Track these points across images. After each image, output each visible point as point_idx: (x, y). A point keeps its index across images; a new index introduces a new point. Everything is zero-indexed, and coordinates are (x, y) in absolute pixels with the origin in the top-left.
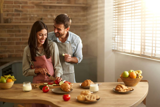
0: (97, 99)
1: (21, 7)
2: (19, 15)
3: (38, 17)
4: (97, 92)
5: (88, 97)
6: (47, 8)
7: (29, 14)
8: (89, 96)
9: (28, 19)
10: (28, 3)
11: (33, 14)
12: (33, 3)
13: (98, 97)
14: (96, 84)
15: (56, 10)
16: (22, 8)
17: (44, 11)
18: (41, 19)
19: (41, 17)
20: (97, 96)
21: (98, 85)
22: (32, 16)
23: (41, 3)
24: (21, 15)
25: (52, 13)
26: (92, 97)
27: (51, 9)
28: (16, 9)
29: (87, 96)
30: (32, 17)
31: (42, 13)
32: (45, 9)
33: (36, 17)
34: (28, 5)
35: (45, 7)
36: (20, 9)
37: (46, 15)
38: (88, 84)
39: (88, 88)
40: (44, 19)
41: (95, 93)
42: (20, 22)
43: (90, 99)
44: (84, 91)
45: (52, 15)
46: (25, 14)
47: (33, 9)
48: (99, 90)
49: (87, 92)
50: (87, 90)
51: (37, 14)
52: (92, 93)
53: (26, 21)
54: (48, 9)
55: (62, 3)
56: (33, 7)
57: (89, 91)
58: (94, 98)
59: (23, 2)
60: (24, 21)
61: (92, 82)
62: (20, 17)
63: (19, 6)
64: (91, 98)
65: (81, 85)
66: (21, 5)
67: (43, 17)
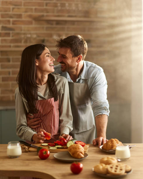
0: (127, 172)
1: (11, 23)
2: (8, 35)
3: (38, 38)
4: (128, 159)
5: (111, 168)
6: (52, 24)
7: (24, 34)
8: (113, 166)
9: (23, 41)
10: (23, 16)
11: (30, 34)
12: (30, 16)
13: (129, 168)
14: (126, 145)
15: (66, 26)
16: (13, 24)
17: (47, 29)
18: (43, 41)
19: (42, 38)
20: (126, 166)
21: (130, 148)
22: (29, 36)
23: (43, 16)
24: (11, 35)
25: (61, 32)
26: (119, 168)
27: (59, 26)
28: (5, 25)
29: (111, 166)
30: (28, 38)
31: (45, 32)
32: (49, 26)
33: (35, 39)
34: (23, 19)
35: (49, 22)
36: (11, 26)
37: (51, 35)
38: (112, 146)
39: (113, 153)
40: (48, 41)
41: (124, 160)
42: (10, 46)
43: (116, 171)
44: (106, 157)
45: (59, 35)
46: (18, 34)
47: (31, 26)
48: (131, 156)
49: (111, 160)
50: (110, 157)
51: (36, 34)
52: (119, 160)
53: (19, 44)
54: (54, 26)
55: (75, 16)
56: (30, 23)
57: (114, 158)
58: (121, 170)
59: (14, 15)
60: (16, 44)
61: (120, 143)
62: (11, 38)
63: (9, 21)
64: (116, 169)
65: (102, 148)
66: (11, 20)
67: (46, 38)
